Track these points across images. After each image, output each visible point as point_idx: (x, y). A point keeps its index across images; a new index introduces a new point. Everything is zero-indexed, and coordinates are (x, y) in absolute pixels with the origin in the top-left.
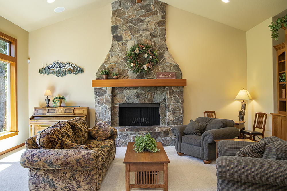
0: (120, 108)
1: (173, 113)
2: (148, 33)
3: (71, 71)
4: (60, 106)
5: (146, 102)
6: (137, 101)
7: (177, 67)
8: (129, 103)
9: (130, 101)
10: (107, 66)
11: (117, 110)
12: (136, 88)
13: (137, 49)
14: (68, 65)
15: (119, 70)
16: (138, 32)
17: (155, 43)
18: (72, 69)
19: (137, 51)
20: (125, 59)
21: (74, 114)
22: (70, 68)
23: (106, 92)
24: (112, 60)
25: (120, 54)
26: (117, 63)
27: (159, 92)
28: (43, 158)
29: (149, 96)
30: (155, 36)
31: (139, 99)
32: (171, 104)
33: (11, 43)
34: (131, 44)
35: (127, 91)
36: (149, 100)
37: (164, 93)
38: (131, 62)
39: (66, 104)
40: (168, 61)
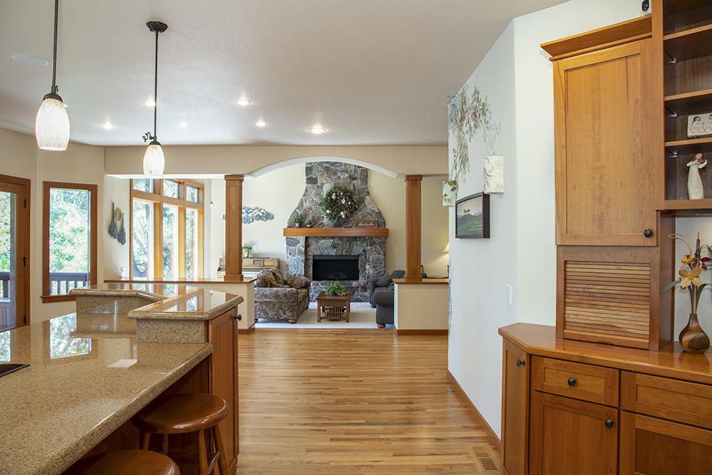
0: (314, 260)
1: (374, 267)
2: (347, 175)
3: (259, 217)
4: (248, 257)
5: (344, 254)
6: (333, 252)
7: (379, 214)
8: (324, 254)
9: (326, 252)
10: (300, 212)
11: (311, 262)
12: (333, 238)
13: (334, 194)
14: (256, 211)
15: (313, 217)
16: (335, 174)
17: (354, 186)
18: (261, 214)
19: (333, 197)
20: (321, 204)
21: (264, 266)
22: (258, 215)
23: (299, 242)
24: (305, 205)
25: (315, 199)
26: (311, 209)
27: (359, 243)
28: (261, 293)
29: (347, 247)
30: (354, 179)
31: (335, 250)
32: (372, 257)
33: (199, 189)
34: (327, 188)
35: (323, 241)
36: (347, 252)
37: (364, 244)
38: (327, 209)
39: (253, 254)
40: (370, 207)
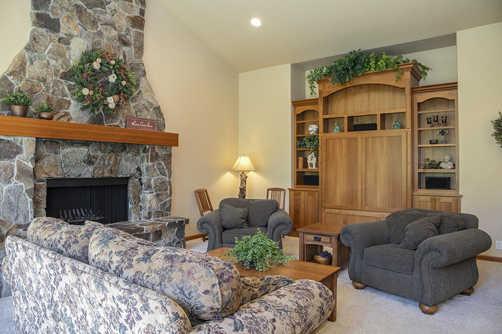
0: (48, 189)
1: (157, 196)
2: (114, 33)
5: (107, 175)
6: (87, 172)
7: (158, 109)
8: (71, 177)
9: (74, 173)
10: (17, 84)
11: (43, 193)
12: (86, 144)
13: (99, 60)
15: (48, 99)
16: (94, 23)
17: (125, 56)
19: (96, 65)
20: (65, 76)
23: (19, 151)
24: (34, 70)
25: (53, 62)
26: (44, 80)
27: (130, 155)
29: (111, 162)
30: (125, 43)
31: (91, 168)
34: (78, 47)
35: (68, 150)
36: (111, 171)
37: (138, 158)
38: (83, 85)
40: (146, 96)
